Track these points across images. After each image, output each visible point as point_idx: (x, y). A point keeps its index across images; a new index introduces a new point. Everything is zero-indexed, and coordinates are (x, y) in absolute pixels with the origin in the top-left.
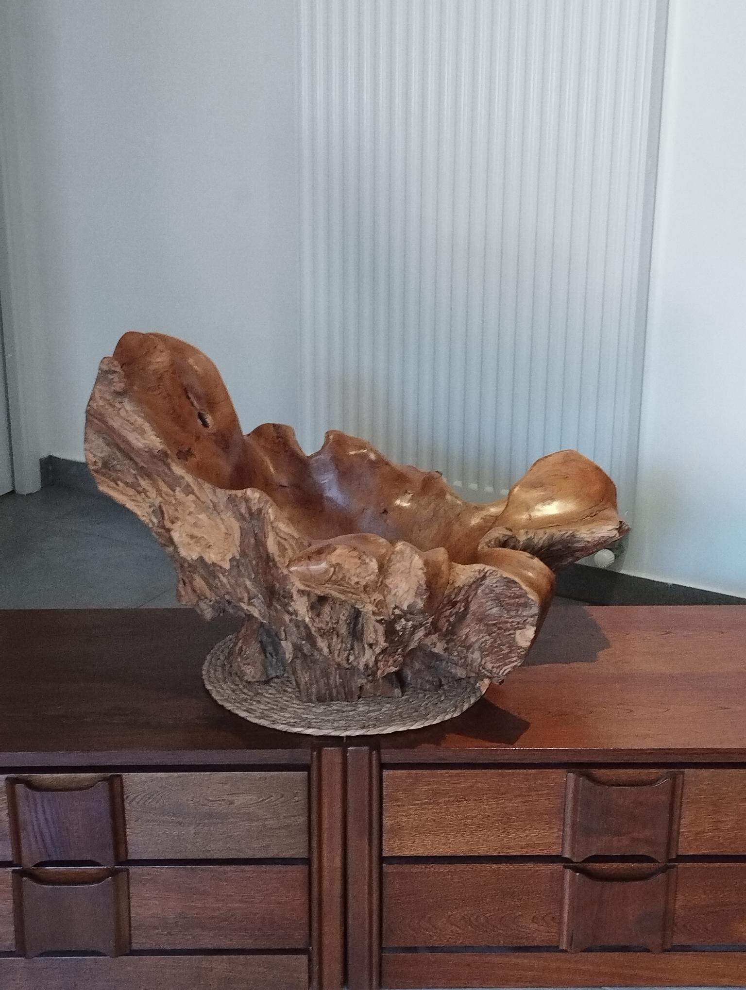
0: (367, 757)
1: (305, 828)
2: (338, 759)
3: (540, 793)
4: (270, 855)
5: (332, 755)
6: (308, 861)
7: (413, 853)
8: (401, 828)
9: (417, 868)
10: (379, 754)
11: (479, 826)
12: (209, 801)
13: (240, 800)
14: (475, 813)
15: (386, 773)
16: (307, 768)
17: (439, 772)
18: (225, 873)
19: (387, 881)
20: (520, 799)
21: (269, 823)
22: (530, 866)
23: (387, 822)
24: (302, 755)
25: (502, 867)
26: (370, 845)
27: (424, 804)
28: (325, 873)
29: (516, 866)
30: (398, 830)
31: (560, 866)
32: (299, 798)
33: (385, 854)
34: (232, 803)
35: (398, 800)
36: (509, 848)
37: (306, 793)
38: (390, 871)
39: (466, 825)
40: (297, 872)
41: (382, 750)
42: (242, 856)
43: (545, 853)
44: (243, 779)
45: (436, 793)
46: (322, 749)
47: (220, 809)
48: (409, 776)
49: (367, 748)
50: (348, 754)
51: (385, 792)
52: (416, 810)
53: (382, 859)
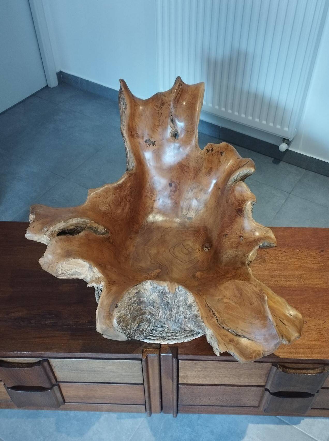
1: (141, 376)
2: (156, 360)
4: (125, 382)
5: (153, 356)
6: (143, 384)
7: (193, 383)
8: (187, 376)
9: (195, 387)
11: (226, 377)
14: (224, 373)
15: (180, 361)
16: (140, 359)
19: (180, 389)
20: (247, 370)
21: (123, 374)
23: (181, 375)
26: (173, 381)
27: (199, 370)
28: (151, 388)
30: (186, 377)
32: (138, 368)
33: (179, 383)
34: (104, 368)
35: (187, 369)
38: (182, 387)
39: (219, 376)
40: (138, 387)
41: (179, 356)
42: (111, 382)
44: (108, 362)
45: (205, 368)
46: (148, 355)
47: (99, 370)
48: (192, 363)
49: (171, 355)
50: (161, 356)
51: (180, 367)
52: (195, 372)
53: (178, 384)
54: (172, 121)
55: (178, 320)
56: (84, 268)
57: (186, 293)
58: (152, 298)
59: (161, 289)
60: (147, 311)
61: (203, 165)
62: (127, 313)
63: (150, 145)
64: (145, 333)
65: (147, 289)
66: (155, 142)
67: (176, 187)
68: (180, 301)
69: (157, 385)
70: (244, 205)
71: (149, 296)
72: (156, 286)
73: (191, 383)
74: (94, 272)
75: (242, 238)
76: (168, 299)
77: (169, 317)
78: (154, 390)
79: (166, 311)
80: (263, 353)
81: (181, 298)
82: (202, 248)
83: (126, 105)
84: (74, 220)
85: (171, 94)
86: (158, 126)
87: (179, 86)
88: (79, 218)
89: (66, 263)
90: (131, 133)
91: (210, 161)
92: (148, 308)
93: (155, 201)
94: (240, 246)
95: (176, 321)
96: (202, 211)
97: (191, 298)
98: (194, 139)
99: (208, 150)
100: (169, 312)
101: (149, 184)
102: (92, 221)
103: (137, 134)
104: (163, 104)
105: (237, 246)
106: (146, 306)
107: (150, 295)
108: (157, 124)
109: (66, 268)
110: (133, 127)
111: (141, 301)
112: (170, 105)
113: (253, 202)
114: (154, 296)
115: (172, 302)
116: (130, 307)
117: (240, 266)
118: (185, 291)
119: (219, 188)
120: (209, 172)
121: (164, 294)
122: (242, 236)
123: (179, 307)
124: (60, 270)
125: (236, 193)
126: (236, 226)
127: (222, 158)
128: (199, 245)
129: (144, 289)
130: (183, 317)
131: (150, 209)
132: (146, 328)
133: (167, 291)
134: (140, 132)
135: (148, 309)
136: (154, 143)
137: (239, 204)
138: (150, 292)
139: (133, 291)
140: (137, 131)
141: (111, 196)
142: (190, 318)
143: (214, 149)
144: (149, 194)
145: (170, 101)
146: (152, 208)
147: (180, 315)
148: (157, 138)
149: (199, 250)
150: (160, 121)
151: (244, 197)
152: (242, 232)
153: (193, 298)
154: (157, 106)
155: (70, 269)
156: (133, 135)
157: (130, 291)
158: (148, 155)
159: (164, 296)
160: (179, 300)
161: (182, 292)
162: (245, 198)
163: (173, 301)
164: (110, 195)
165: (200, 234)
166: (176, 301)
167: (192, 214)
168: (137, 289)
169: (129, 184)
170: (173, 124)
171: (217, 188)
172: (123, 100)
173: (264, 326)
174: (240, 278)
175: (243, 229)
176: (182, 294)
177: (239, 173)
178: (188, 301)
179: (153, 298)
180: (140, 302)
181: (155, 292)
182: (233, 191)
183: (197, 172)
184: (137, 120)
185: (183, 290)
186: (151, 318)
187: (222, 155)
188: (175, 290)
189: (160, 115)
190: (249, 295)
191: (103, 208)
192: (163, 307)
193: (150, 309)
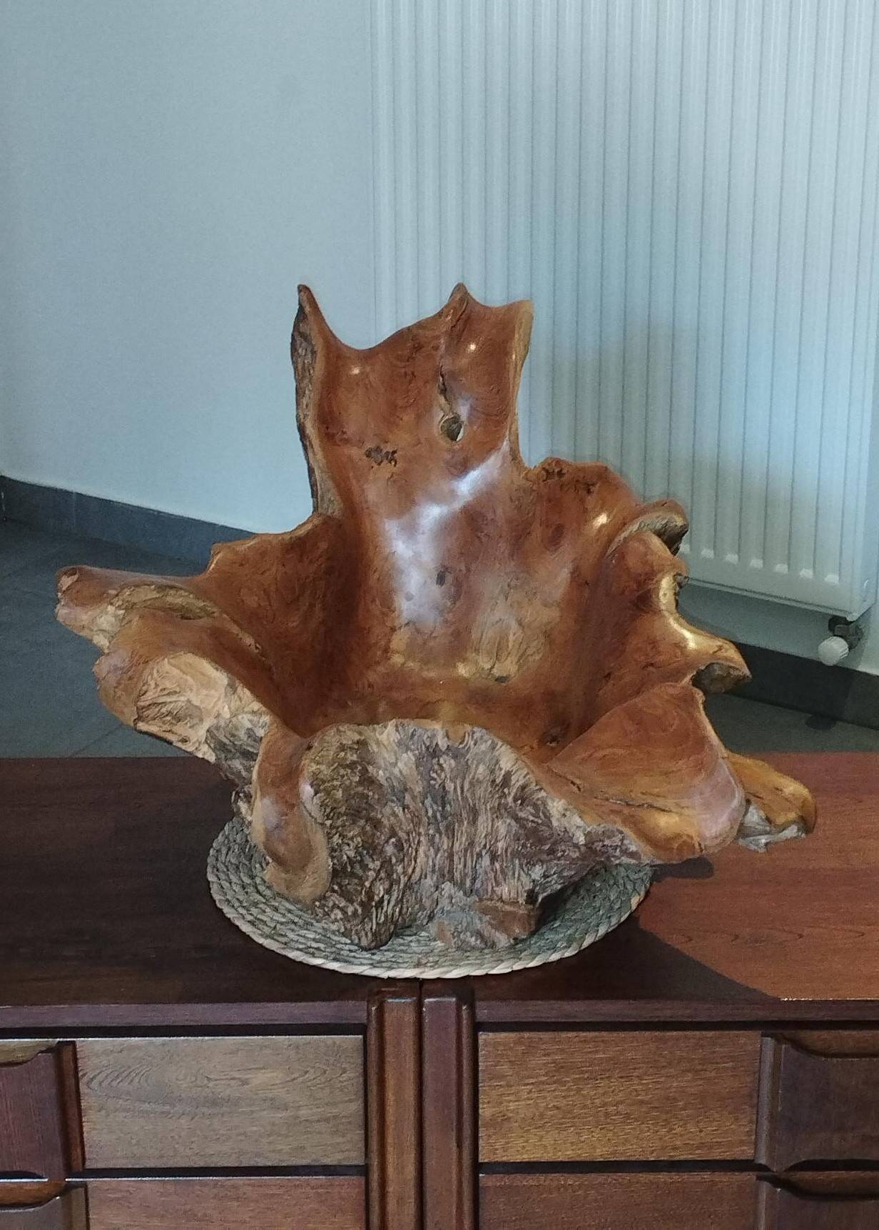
0: (453, 1014)
1: (360, 1120)
2: (410, 1017)
3: (721, 1066)
4: (304, 1162)
5: (399, 1009)
6: (364, 1170)
7: (525, 1157)
9: (530, 1180)
10: (472, 1008)
11: (627, 1116)
12: (209, 1079)
13: (259, 1078)
14: (620, 1097)
15: (483, 1037)
16: (361, 1029)
17: (564, 1035)
18: (234, 1187)
19: (485, 1199)
20: (690, 1076)
21: (303, 1112)
22: (707, 1176)
23: (485, 1111)
24: (356, 1010)
25: (663, 1177)
26: (459, 1146)
27: (543, 1083)
28: (391, 1189)
29: (685, 1176)
30: (502, 1121)
31: (750, 1177)
32: (351, 1075)
33: (482, 1159)
34: (245, 1082)
35: (503, 1077)
36: (675, 1148)
37: (360, 1070)
38: (490, 1184)
39: (607, 1115)
40: (349, 1187)
41: (478, 1004)
42: (261, 1162)
43: (728, 1156)
44: (262, 1047)
45: (560, 1068)
46: (384, 1001)
47: (228, 1092)
48: (518, 1042)
49: (454, 999)
50: (424, 1009)
51: (482, 1066)
52: (530, 1092)
53: (477, 1167)
54: (444, 391)
55: (474, 880)
56: (213, 692)
57: (493, 748)
58: (401, 772)
59: (426, 736)
60: (385, 822)
61: (534, 514)
62: (335, 783)
63: (379, 464)
64: (377, 924)
65: (386, 743)
66: (394, 452)
67: (458, 584)
68: (479, 782)
69: (410, 1170)
70: (654, 582)
71: (391, 764)
72: (411, 731)
73: (518, 1158)
74: (240, 699)
75: (651, 669)
76: (443, 776)
77: (447, 862)
78: (400, 1200)
79: (437, 840)
80: (700, 845)
81: (481, 768)
83: (314, 353)
84: (181, 596)
85: (440, 320)
86: (405, 408)
87: (462, 300)
88: (191, 596)
89: (169, 662)
90: (327, 428)
91: (554, 503)
92: (387, 810)
93: (393, 630)
95: (468, 883)
96: (537, 657)
97: (507, 759)
98: (507, 433)
99: (547, 471)
100: (445, 840)
101: (376, 576)
102: (225, 616)
103: (344, 433)
104: (418, 348)
106: (383, 801)
107: (394, 761)
108: (400, 403)
109: (168, 685)
110: (331, 412)
111: (370, 777)
112: (436, 348)
113: (680, 575)
114: (405, 764)
115: (455, 788)
116: (342, 772)
118: (490, 742)
120: (555, 538)
121: (434, 753)
122: (652, 665)
123: (474, 813)
124: (152, 684)
125: (632, 561)
126: (634, 642)
127: (591, 501)
128: (532, 737)
129: (378, 743)
130: (486, 861)
131: (379, 653)
132: (381, 896)
133: (442, 743)
134: (351, 429)
135: (391, 813)
136: (391, 457)
137: (640, 584)
138: (395, 753)
139: (350, 734)
140: (342, 426)
141: (274, 569)
142: (506, 851)
143: (565, 471)
144: (376, 608)
145: (438, 337)
146: (386, 650)
147: (479, 855)
148: (401, 440)
150: (409, 394)
151: (652, 567)
152: (651, 653)
153: (513, 756)
154: (399, 358)
155: (178, 690)
156: (333, 435)
157: (341, 728)
158: (374, 490)
159: (435, 761)
160: (473, 778)
161: (483, 747)
162: (654, 568)
163: (458, 782)
164: (272, 565)
165: (534, 713)
166: (466, 786)
167: (508, 667)
168: (360, 733)
169: (323, 545)
170: (445, 398)
172: (304, 344)
173: (699, 767)
175: (654, 643)
176: (483, 752)
177: (640, 525)
178: (501, 769)
179: (404, 772)
180: (368, 781)
181: (408, 749)
182: (622, 557)
183: (518, 537)
184: (342, 394)
185: (486, 737)
186: (394, 860)
187: (589, 492)
188: (465, 736)
189: (408, 378)
190: (660, 712)
191: (252, 601)
192: (430, 813)
193: (394, 814)
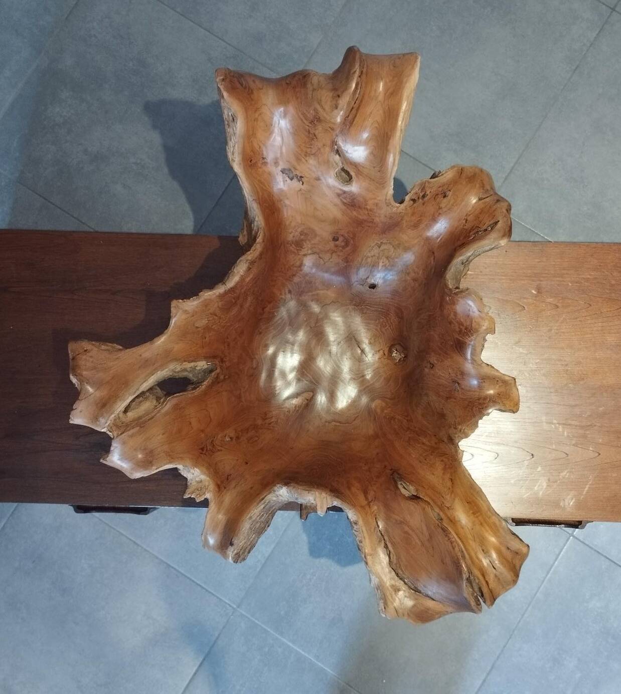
63: (291, 179)
66: (302, 177)
70: (469, 339)
82: (390, 352)
85: (336, 111)
86: (308, 154)
90: (251, 161)
93: (304, 255)
94: (451, 400)
99: (414, 200)
103: (264, 158)
104: (319, 120)
105: (447, 398)
108: (305, 149)
112: (333, 129)
117: (446, 440)
119: (433, 253)
122: (458, 383)
126: (449, 362)
127: (445, 201)
128: (386, 344)
134: (269, 156)
136: (300, 179)
137: (461, 333)
140: (263, 154)
143: (428, 192)
149: (384, 354)
150: (312, 147)
151: (472, 323)
152: (459, 377)
162: (473, 325)
165: (389, 322)
167: (378, 278)
171: (430, 251)
174: (442, 458)
175: (462, 373)
182: (454, 302)
189: (311, 136)
